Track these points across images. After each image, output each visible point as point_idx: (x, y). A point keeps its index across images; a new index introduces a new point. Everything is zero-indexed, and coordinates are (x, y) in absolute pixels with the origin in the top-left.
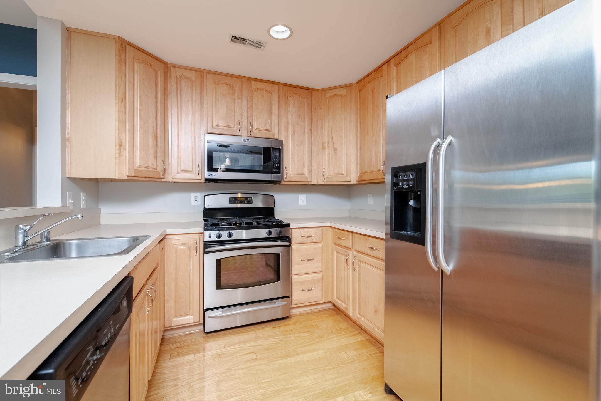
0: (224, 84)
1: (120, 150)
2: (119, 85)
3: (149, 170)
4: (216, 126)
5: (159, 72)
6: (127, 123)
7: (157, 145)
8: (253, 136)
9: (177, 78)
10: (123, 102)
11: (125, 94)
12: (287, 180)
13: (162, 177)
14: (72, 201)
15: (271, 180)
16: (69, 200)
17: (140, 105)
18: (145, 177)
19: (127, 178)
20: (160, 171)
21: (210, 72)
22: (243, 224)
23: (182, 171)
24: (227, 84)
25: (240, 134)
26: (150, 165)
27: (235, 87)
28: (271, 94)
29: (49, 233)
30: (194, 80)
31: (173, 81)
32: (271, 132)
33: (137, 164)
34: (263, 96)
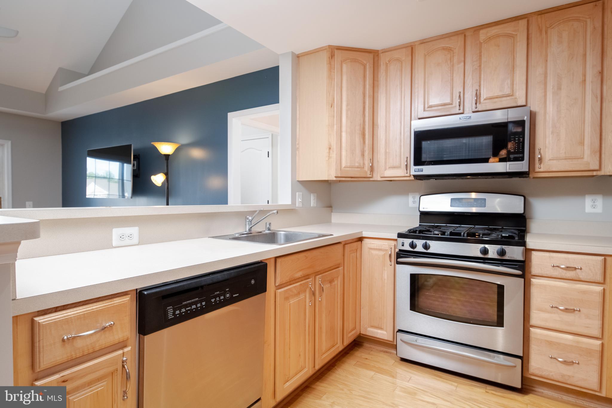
0: (440, 49)
1: (329, 152)
2: (329, 92)
3: (356, 169)
4: (428, 107)
5: (368, 64)
6: (335, 126)
7: (364, 142)
8: (480, 109)
9: (386, 63)
10: (333, 106)
11: (334, 99)
12: (541, 170)
13: (369, 176)
14: (301, 200)
15: (505, 171)
16: (298, 199)
17: (347, 105)
18: (352, 178)
19: (335, 179)
20: (367, 170)
21: (423, 42)
22: (446, 234)
23: (389, 168)
24: (444, 49)
25: (461, 111)
26: (357, 165)
27: (455, 49)
28: (513, 37)
29: (270, 224)
30: (403, 59)
31: (382, 68)
32: (513, 97)
33: (344, 165)
34: (499, 46)
